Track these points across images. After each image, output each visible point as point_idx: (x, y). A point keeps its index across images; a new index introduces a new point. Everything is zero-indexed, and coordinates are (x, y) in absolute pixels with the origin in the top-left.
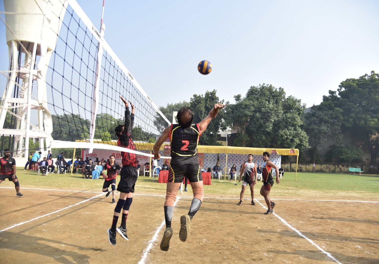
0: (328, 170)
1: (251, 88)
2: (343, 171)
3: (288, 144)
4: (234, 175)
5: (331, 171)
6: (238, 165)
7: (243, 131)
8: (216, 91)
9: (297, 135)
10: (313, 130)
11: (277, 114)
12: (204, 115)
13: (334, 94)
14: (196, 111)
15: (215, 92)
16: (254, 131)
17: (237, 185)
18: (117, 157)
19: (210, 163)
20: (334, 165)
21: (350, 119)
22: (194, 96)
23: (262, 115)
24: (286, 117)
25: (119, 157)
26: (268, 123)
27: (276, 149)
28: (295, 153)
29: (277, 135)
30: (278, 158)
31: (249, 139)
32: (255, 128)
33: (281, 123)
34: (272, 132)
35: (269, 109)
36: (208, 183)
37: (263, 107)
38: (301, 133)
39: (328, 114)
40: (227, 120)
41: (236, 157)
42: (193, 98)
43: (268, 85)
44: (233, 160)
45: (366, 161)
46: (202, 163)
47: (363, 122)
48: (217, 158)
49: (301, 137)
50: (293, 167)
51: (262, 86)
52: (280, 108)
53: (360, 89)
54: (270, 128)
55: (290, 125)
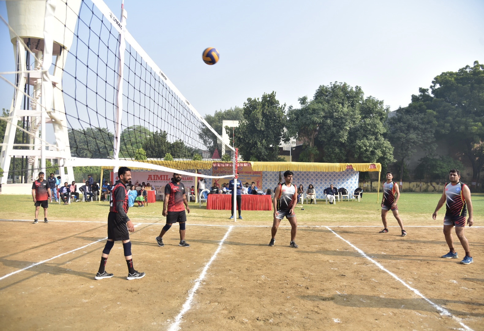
0: (418, 189)
1: (319, 88)
2: (438, 189)
3: (367, 157)
4: (300, 197)
5: (422, 190)
6: (305, 185)
7: (311, 143)
8: (276, 92)
9: (379, 146)
10: (399, 138)
11: (354, 120)
12: (262, 123)
13: (426, 93)
14: (251, 119)
15: (274, 94)
16: (324, 142)
17: (303, 209)
18: (154, 179)
19: (271, 183)
20: (427, 183)
21: (446, 124)
22: (248, 100)
23: (335, 121)
24: (364, 124)
25: (157, 180)
26: (342, 132)
27: (352, 164)
28: (376, 168)
29: (354, 146)
30: (355, 175)
31: (318, 152)
32: (325, 138)
33: (359, 130)
34: (347, 143)
35: (344, 113)
36: (267, 208)
37: (336, 112)
38: (383, 143)
39: (418, 118)
40: (290, 129)
41: (303, 175)
42: (247, 102)
43: (342, 83)
44: (298, 179)
45: (467, 176)
46: (260, 184)
47: (462, 127)
48: (279, 176)
49: (384, 149)
50: (375, 186)
51: (334, 85)
52: (357, 111)
53: (459, 85)
54: (344, 137)
55: (370, 133)
